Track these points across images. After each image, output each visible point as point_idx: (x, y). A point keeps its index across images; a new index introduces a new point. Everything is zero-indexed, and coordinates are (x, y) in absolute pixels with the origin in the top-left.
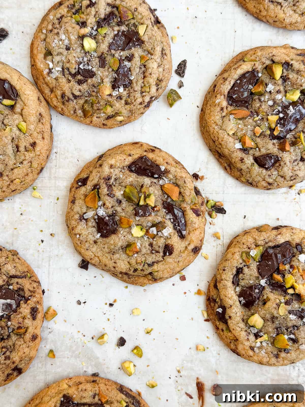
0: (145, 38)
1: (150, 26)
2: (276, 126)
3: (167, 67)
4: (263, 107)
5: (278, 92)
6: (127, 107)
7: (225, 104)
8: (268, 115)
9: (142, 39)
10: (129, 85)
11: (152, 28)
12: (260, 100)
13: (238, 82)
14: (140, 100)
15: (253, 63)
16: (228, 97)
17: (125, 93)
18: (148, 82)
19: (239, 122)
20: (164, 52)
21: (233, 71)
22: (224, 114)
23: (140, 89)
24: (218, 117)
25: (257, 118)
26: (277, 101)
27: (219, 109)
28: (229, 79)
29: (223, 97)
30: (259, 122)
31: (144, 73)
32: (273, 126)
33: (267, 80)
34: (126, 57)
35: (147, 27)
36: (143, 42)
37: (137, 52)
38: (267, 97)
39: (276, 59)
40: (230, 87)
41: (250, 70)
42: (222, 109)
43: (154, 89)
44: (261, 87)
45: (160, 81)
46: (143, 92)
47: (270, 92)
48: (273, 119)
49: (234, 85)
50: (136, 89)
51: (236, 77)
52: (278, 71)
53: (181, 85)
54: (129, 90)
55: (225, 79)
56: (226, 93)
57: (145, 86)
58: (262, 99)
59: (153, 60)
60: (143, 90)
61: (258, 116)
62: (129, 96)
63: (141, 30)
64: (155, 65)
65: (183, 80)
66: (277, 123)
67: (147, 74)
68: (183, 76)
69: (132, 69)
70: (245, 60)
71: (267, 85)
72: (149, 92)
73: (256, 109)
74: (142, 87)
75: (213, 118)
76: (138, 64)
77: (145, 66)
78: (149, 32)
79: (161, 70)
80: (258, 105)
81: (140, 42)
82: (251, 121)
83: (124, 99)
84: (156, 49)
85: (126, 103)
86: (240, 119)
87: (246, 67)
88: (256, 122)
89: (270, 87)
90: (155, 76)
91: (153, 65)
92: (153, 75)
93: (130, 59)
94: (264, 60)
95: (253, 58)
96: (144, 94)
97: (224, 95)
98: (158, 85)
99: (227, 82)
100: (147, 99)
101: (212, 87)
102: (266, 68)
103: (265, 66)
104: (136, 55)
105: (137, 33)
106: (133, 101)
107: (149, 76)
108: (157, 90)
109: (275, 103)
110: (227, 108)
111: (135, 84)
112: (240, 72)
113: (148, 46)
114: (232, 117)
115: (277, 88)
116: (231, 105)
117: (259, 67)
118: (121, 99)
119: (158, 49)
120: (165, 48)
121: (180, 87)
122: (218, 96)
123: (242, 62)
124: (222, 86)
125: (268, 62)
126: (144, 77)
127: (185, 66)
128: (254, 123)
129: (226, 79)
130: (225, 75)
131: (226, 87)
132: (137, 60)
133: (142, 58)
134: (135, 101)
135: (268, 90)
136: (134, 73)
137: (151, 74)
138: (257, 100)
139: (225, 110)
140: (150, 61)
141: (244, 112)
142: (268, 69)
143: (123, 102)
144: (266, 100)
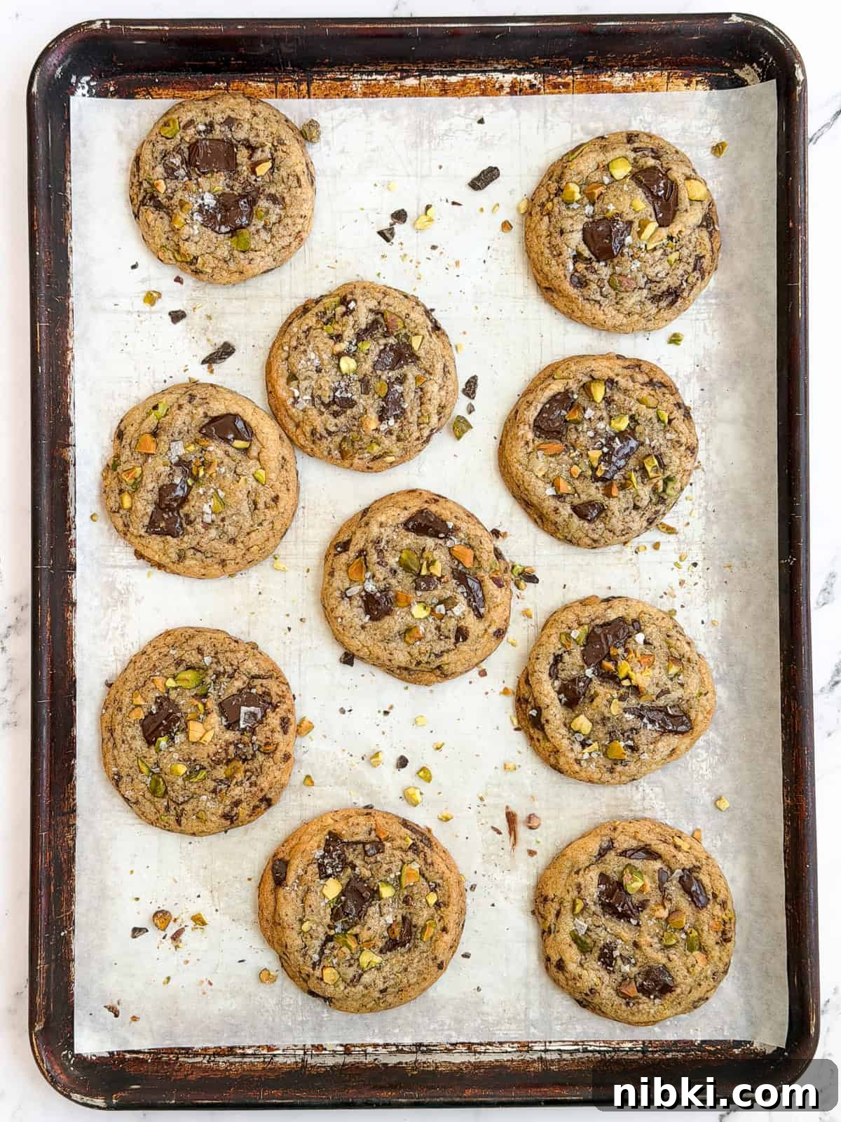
0: (421, 353)
1: (428, 337)
2: (599, 464)
3: (450, 388)
4: (581, 439)
5: (601, 419)
6: (399, 444)
7: (530, 436)
8: (588, 450)
9: (417, 354)
10: (401, 415)
11: (430, 340)
12: (576, 430)
13: (548, 406)
14: (416, 434)
15: (565, 381)
16: (534, 426)
17: (397, 426)
18: (427, 411)
19: (550, 459)
20: (446, 370)
21: (539, 392)
22: (530, 450)
23: (416, 419)
24: (521, 454)
25: (574, 454)
26: (600, 431)
27: (523, 443)
28: (534, 404)
29: (527, 427)
30: (576, 459)
31: (421, 398)
32: (595, 464)
33: (585, 404)
34: (397, 379)
35: (423, 338)
36: (418, 358)
37: (411, 371)
38: (585, 426)
39: (597, 375)
40: (536, 414)
41: (563, 390)
42: (527, 443)
43: (434, 419)
44: (577, 412)
45: (443, 408)
46: (420, 424)
47: (590, 419)
48: (595, 454)
49: (541, 410)
50: (411, 421)
51: (544, 400)
52: (599, 392)
53: (471, 410)
54: (401, 422)
55: (529, 404)
56: (532, 422)
57: (422, 415)
58: (580, 429)
59: (432, 382)
60: (420, 421)
61: (575, 451)
62: (402, 430)
63: (416, 342)
64: (436, 388)
65: (473, 402)
66: (600, 461)
67: (425, 400)
68: (473, 398)
69: (404, 394)
70: (555, 377)
71: (585, 410)
72: (428, 424)
73: (573, 441)
74: (419, 417)
75: (515, 455)
76: (413, 387)
77: (422, 389)
78: (426, 346)
79: (443, 393)
80: (575, 437)
81: (415, 358)
82: (566, 457)
83: (395, 434)
84: (436, 366)
85: (399, 439)
86: (551, 456)
87: (556, 387)
88: (572, 458)
89: (589, 413)
90: (436, 402)
91: (432, 388)
92: (433, 401)
93: (401, 380)
94: (580, 376)
95: (565, 374)
96: (422, 426)
97: (530, 425)
98: (440, 413)
99: (532, 408)
100: (426, 433)
101: (513, 413)
102: (583, 386)
103: (581, 383)
104: (410, 376)
105: (410, 347)
106: (408, 436)
107: (428, 402)
108: (439, 419)
109: (596, 433)
110: (533, 441)
111: (409, 414)
112: (549, 393)
113: (425, 363)
114: (540, 453)
115: (599, 414)
116: (539, 437)
117: (574, 386)
118: (391, 434)
119: (439, 366)
120: (447, 364)
121: (470, 412)
122: (521, 426)
123: (550, 381)
124: (525, 412)
125: (586, 379)
126: (422, 404)
127: (475, 384)
128: (571, 461)
129: (531, 404)
130: (530, 398)
131: (532, 414)
132: (411, 380)
133: (417, 379)
134: (410, 435)
135: (586, 416)
136: (408, 400)
137: (430, 400)
138: (573, 430)
139: (531, 444)
140: (428, 383)
141: (557, 446)
142: (586, 388)
143: (394, 438)
144: (585, 430)
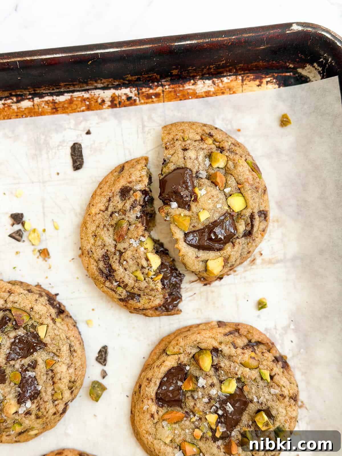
0: (47, 340)
1: (51, 324)
2: (217, 426)
3: (78, 364)
4: (198, 405)
5: (212, 385)
6: (39, 421)
7: (154, 408)
8: (206, 414)
9: (44, 341)
10: (36, 395)
11: (55, 327)
12: (193, 397)
13: (165, 379)
14: (52, 411)
15: (176, 357)
16: (157, 398)
17: (34, 406)
18: (59, 389)
19: (174, 426)
20: (72, 349)
21: (156, 369)
22: (155, 421)
23: (50, 398)
24: (148, 426)
25: (194, 419)
26: (213, 396)
27: (148, 416)
28: (153, 380)
29: (150, 402)
30: (197, 423)
31: (52, 378)
32: (214, 427)
33: (197, 373)
34: (29, 365)
35: (48, 326)
36: (46, 345)
37: (40, 356)
38: (200, 394)
39: (203, 346)
40: (156, 388)
41: (176, 365)
42: (152, 416)
43: (67, 394)
44: (191, 384)
45: (74, 382)
46: (55, 400)
47: (203, 387)
48: (212, 418)
49: (160, 384)
50: (46, 400)
51: (161, 375)
52: (206, 362)
53: (104, 375)
54: (38, 402)
55: (149, 380)
56: (153, 395)
57: (56, 392)
58: (196, 397)
59: (60, 364)
60: (54, 398)
61: (195, 416)
62: (39, 409)
63: (41, 332)
64: (64, 368)
65: (106, 368)
66: (217, 423)
67: (56, 380)
68: (105, 365)
69: (37, 378)
70: (168, 353)
71: (197, 379)
72: (62, 399)
73: (191, 408)
74: (53, 395)
75: (144, 427)
76: (44, 370)
77: (52, 371)
78: (51, 333)
79: (71, 370)
80: (192, 404)
81: (42, 344)
82: (187, 423)
83: (34, 413)
84: (62, 349)
85: (38, 417)
86: (175, 423)
87: (170, 362)
88: (193, 422)
89: (202, 382)
90: (66, 381)
91: (61, 369)
92: (63, 380)
93: (34, 366)
94: (189, 350)
95: (176, 350)
96: (56, 402)
97: (152, 399)
98: (72, 388)
99: (152, 384)
100: (61, 407)
101: (138, 387)
102: (193, 357)
103: (191, 356)
104: (40, 361)
105: (36, 336)
106: (45, 413)
107: (59, 382)
108: (72, 392)
109: (210, 398)
110: (158, 412)
111: (44, 394)
112: (164, 369)
113: (51, 348)
114: (164, 423)
115: (210, 382)
116: (162, 406)
117: (184, 359)
118: (31, 414)
119: (65, 349)
120: (73, 344)
121: (104, 377)
122: (145, 401)
123: (164, 357)
124: (147, 389)
125: (194, 351)
126: (54, 383)
127: (106, 353)
128: (193, 426)
129: (151, 381)
130: (149, 375)
131: (152, 390)
132: (41, 367)
133: (46, 363)
134: (47, 412)
135: (200, 385)
136: (41, 382)
137: (60, 379)
138: (190, 398)
139: (156, 416)
140: (56, 365)
141: (178, 413)
142: (195, 358)
143: (33, 417)
144: (201, 397)
